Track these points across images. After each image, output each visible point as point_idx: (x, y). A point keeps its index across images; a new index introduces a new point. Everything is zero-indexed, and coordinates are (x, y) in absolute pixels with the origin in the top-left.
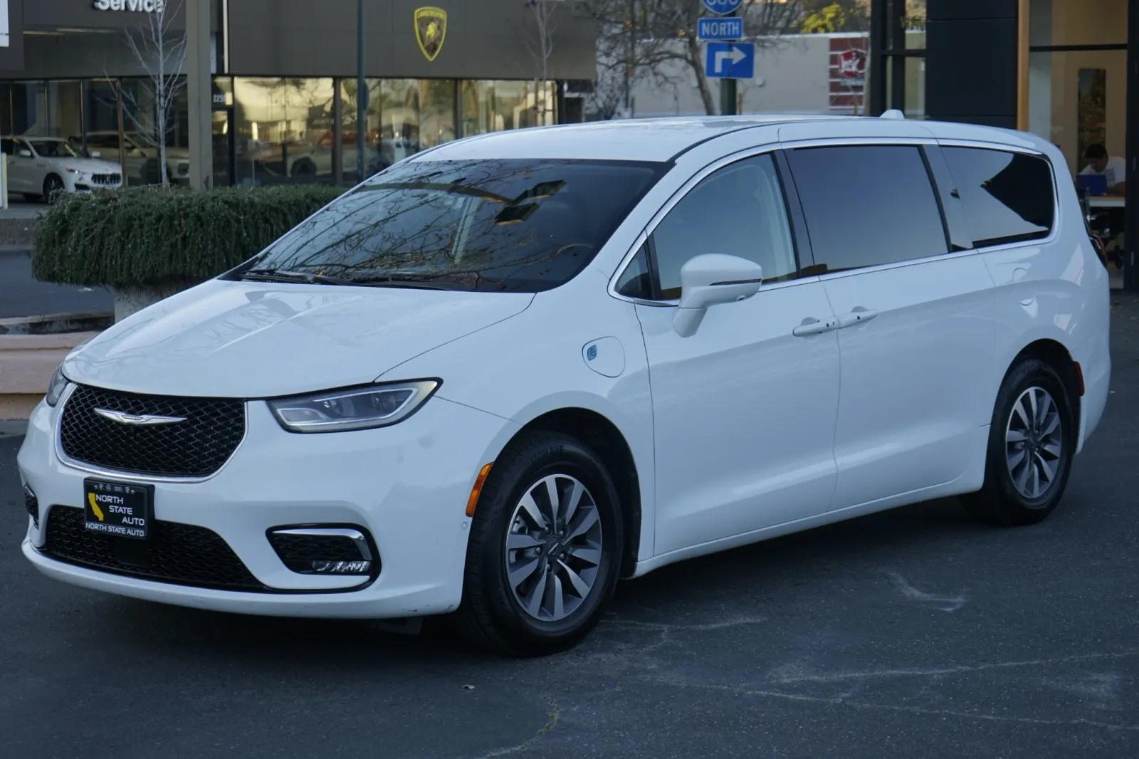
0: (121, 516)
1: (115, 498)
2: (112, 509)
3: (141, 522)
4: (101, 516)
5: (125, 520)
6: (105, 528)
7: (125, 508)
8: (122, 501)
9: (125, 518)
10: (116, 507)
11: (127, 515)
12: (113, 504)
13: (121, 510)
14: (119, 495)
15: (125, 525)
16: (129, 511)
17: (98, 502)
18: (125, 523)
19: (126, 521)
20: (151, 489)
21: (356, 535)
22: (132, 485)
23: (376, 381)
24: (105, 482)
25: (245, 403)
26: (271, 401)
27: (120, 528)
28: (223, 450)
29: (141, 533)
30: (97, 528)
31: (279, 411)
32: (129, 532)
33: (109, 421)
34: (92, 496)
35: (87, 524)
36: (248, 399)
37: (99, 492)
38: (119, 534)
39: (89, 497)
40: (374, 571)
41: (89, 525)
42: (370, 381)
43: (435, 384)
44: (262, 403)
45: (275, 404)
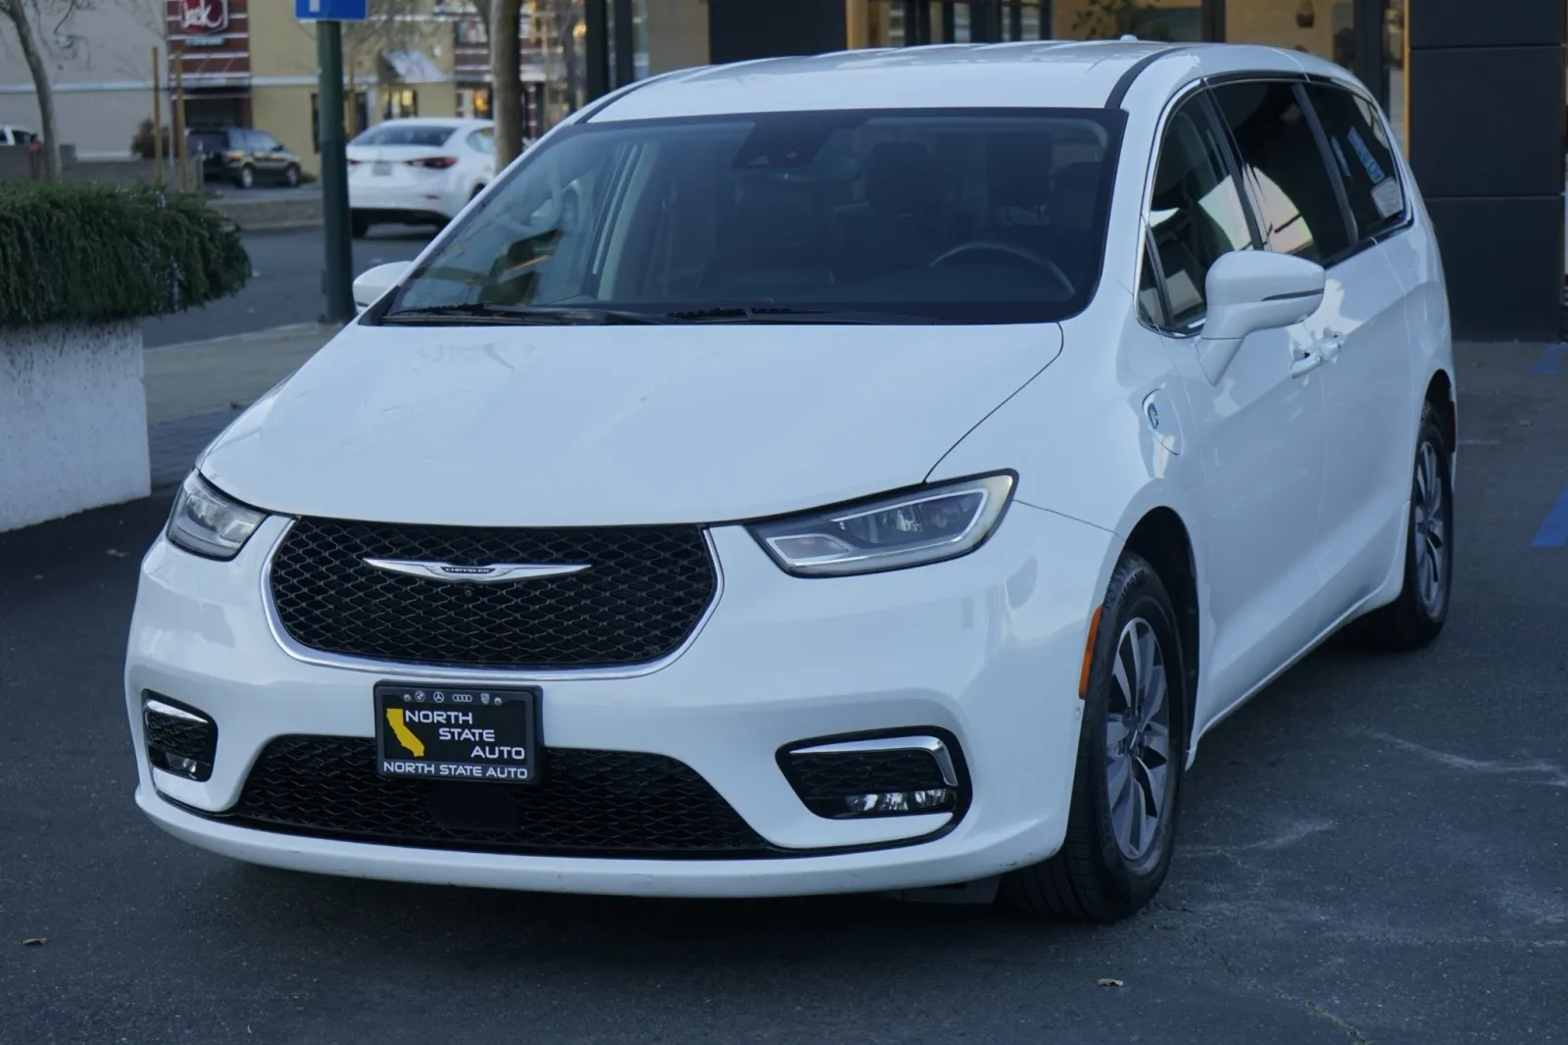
0: (469, 745)
1: (453, 714)
2: (445, 734)
3: (519, 753)
4: (418, 748)
5: (477, 751)
6: (433, 769)
7: (477, 731)
8: (470, 718)
9: (477, 748)
10: (456, 731)
11: (482, 744)
12: (448, 724)
13: (467, 734)
14: (464, 708)
15: (478, 760)
16: (488, 735)
17: (411, 725)
18: (478, 757)
19: (481, 753)
20: (535, 694)
21: (932, 744)
22: (494, 690)
23: (928, 480)
24: (430, 688)
25: (705, 532)
26: (755, 526)
27: (469, 768)
28: (678, 617)
29: (523, 774)
30: (412, 769)
31: (771, 541)
32: (491, 772)
33: (409, 579)
34: (395, 717)
35: (386, 764)
36: (708, 525)
37: (414, 706)
38: (467, 777)
39: (388, 716)
40: (958, 802)
41: (390, 767)
42: (920, 481)
43: (1010, 480)
44: (740, 530)
45: (761, 532)
